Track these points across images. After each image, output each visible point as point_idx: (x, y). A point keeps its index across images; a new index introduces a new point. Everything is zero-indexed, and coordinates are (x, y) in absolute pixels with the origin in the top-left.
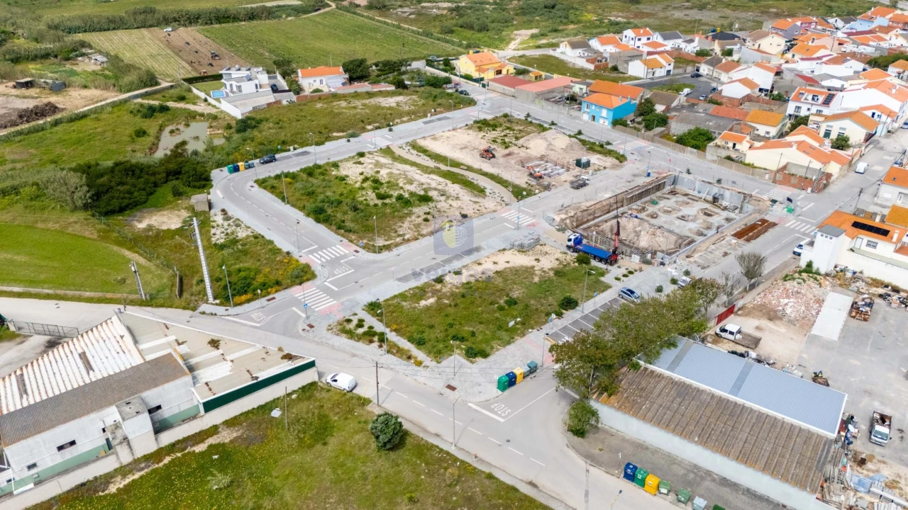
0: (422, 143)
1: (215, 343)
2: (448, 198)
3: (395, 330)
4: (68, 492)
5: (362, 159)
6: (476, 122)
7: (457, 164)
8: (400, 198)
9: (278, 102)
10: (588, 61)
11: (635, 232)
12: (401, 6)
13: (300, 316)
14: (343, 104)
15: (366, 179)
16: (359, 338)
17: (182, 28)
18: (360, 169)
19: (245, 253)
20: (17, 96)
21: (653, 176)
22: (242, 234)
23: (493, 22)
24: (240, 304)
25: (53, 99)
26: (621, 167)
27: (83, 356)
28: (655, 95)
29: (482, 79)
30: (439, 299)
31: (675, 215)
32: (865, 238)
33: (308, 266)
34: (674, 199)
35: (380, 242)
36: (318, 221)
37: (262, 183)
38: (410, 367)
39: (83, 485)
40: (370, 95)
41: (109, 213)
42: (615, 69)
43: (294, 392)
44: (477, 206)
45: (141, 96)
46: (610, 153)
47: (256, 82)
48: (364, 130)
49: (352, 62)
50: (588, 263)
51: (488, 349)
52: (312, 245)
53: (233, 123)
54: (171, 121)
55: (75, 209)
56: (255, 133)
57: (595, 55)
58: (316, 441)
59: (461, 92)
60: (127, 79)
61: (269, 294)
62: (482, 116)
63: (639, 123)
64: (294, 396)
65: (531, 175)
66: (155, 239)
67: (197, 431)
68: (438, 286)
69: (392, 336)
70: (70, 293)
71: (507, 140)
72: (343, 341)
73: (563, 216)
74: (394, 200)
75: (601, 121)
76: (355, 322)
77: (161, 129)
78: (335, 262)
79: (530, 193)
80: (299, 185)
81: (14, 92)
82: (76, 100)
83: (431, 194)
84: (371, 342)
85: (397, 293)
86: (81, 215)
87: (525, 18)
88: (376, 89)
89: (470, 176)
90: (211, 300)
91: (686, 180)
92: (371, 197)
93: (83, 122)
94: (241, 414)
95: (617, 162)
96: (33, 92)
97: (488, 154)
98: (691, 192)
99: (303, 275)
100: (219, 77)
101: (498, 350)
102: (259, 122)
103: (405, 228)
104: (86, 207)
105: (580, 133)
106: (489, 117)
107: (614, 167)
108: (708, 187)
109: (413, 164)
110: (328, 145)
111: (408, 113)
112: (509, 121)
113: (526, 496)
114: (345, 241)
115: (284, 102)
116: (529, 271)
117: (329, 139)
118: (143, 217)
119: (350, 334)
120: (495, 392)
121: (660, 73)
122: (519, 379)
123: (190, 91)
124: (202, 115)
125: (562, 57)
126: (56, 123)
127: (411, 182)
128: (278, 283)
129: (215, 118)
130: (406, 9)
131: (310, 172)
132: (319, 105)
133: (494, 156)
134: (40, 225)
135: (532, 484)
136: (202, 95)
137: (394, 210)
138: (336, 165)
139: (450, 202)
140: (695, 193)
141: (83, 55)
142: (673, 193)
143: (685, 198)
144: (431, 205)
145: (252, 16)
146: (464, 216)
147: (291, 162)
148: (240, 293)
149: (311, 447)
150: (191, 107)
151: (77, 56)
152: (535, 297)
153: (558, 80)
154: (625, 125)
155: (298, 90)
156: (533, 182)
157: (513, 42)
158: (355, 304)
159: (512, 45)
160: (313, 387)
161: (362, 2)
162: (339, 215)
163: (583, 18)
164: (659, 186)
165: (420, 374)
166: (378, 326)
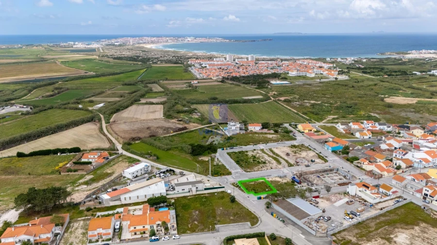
0: (273, 149)
1: (208, 181)
3: (242, 186)
5: (254, 151)
6: (292, 145)
7: (278, 156)
8: (258, 161)
9: (240, 133)
10: (344, 130)
14: (257, 135)
15: (253, 156)
16: (235, 186)
18: (253, 153)
19: (219, 168)
20: (178, 123)
21: (331, 167)
22: (220, 164)
24: (215, 177)
25: (186, 125)
26: (324, 164)
27: (187, 178)
28: (351, 145)
29: (303, 132)
30: (255, 183)
31: (330, 178)
32: (363, 189)
33: (231, 172)
34: (334, 174)
35: (249, 170)
36: (237, 164)
37: (228, 153)
38: (243, 193)
39: (185, 196)
40: (266, 133)
41: (195, 155)
42: (352, 134)
43: (220, 192)
44: (276, 167)
45: (207, 127)
46: (324, 159)
47: (236, 126)
48: (259, 143)
49: (264, 123)
50: (294, 183)
51: (259, 193)
52: (234, 168)
53: (227, 137)
54: (212, 135)
55: (188, 153)
56: (231, 141)
57: (348, 128)
58: (221, 199)
59: (294, 136)
60: (205, 122)
61: (221, 176)
62: (295, 144)
63: (341, 153)
65: (296, 161)
66: (203, 162)
67: (202, 193)
68: (256, 181)
71: (297, 151)
72: (232, 186)
73: (297, 173)
75: (329, 150)
76: (236, 183)
77: (210, 136)
78: (237, 173)
79: (292, 166)
80: (236, 155)
81: (177, 122)
82: (193, 126)
83: (266, 162)
84: (237, 187)
85: (247, 180)
86: (189, 155)
87: (337, 111)
88: (269, 132)
89: (280, 159)
90: (210, 175)
91: (340, 170)
92: (251, 160)
93: (192, 133)
94: (210, 193)
95: (324, 162)
96: (181, 122)
97: (288, 154)
98: (340, 173)
99: (229, 173)
100: (227, 124)
101: (261, 194)
102: (233, 138)
103: (256, 169)
104: (190, 153)
105: (320, 153)
106: (297, 144)
107: (322, 163)
108: (345, 173)
109: (267, 154)
110: (248, 146)
111: (274, 140)
112: (302, 146)
113: (252, 213)
115: (242, 133)
116: (279, 182)
117: (249, 145)
118: (201, 157)
119: (234, 185)
120: (256, 199)
121: (366, 137)
122: (262, 198)
123: (219, 127)
124: (220, 134)
125: (338, 127)
126: (186, 132)
127: (263, 158)
128: (224, 174)
129: (223, 135)
130: (297, 103)
131: (240, 152)
132: (250, 135)
133: (290, 155)
134: (181, 156)
135: (254, 212)
136: (222, 128)
137: (255, 164)
138: (247, 152)
139: (270, 164)
141: (195, 112)
142: (336, 173)
143: (338, 175)
144: (265, 164)
146: (272, 168)
147: (237, 149)
148: (216, 174)
150: (218, 132)
151: (193, 113)
153: (328, 135)
154: (336, 152)
155: (246, 129)
156: (295, 163)
158: (237, 181)
159: (324, 121)
160: (223, 191)
161: (282, 99)
162: (242, 163)
163: (359, 113)
164: (331, 170)
165: (244, 194)
166: (240, 185)
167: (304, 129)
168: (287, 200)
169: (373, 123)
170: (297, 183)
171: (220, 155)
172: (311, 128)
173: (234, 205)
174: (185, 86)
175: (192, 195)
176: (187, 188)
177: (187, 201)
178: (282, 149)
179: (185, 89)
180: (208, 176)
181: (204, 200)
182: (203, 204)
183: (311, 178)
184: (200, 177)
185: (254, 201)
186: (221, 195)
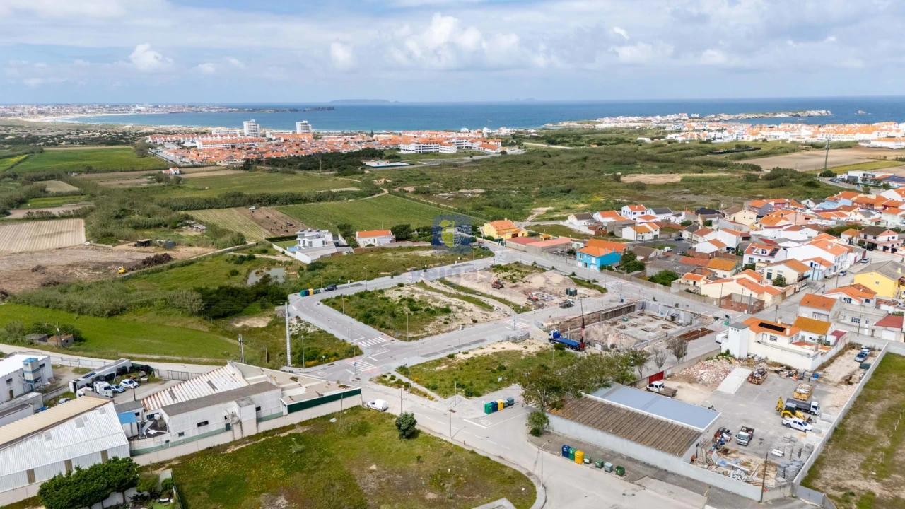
0: (448, 279)
1: (295, 379)
2: (464, 310)
3: (417, 382)
4: (202, 451)
5: (401, 288)
6: (492, 266)
7: (474, 292)
8: (427, 310)
9: (340, 253)
10: (589, 228)
11: (605, 335)
12: (442, 192)
13: (351, 374)
14: (390, 254)
15: (404, 299)
16: (391, 385)
17: (263, 208)
18: (399, 293)
19: (313, 340)
20: (138, 251)
21: (626, 302)
22: (310, 330)
23: (516, 202)
24: (310, 367)
25: (168, 252)
26: (602, 296)
27: (210, 383)
28: (637, 249)
29: (501, 240)
30: (450, 366)
31: (639, 328)
32: (769, 334)
33: (357, 347)
34: (641, 318)
35: (411, 335)
36: (366, 323)
37: (326, 302)
38: (426, 400)
39: (211, 448)
40: (411, 249)
41: (216, 317)
42: (612, 234)
43: (345, 410)
44: (485, 316)
45: (234, 251)
46: (595, 287)
47: (324, 239)
48: (405, 271)
49: (398, 227)
50: (563, 349)
51: (481, 392)
52: (360, 337)
53: (305, 267)
54: (256, 266)
55: (192, 314)
56: (322, 271)
57: (596, 224)
58: (359, 434)
59: (484, 248)
60: (222, 240)
61: (329, 361)
62: (497, 263)
63: (623, 269)
64: (345, 413)
65: (530, 298)
66: (250, 332)
67: (282, 426)
68: (450, 360)
69: (415, 385)
70: (193, 359)
71: (514, 278)
72: (381, 387)
73: (550, 324)
74: (423, 312)
75: (592, 267)
76: (389, 377)
77: (249, 271)
78: (377, 346)
79: (526, 309)
80: (353, 302)
81: (135, 249)
82: (182, 253)
83: (451, 308)
84: (399, 387)
85: (420, 363)
86: (197, 318)
87: (543, 200)
88: (416, 245)
89: (483, 299)
90: (289, 363)
91: (651, 305)
92: (407, 310)
93: (190, 267)
94: (311, 419)
95: (599, 293)
96: (149, 249)
97: (498, 285)
98: (656, 314)
99: (353, 352)
100: (296, 237)
101: (488, 393)
102: (325, 265)
103: (430, 328)
104: (199, 313)
105: (574, 274)
106: (503, 264)
107: (596, 296)
108: (668, 309)
109: (440, 292)
110: (377, 280)
111: (440, 261)
112: (519, 266)
113: (494, 462)
114: (385, 335)
115: (345, 253)
116: (519, 353)
117: (377, 276)
118: (240, 321)
119: (386, 383)
120: (482, 413)
121: (648, 237)
122: (500, 407)
123: (271, 247)
124: (280, 262)
125: (570, 226)
126: (172, 267)
127: (437, 301)
128: (336, 355)
129: (290, 264)
130: (446, 194)
131: (361, 295)
132: (371, 255)
133: (503, 287)
134: (168, 324)
135: (500, 457)
136: (281, 250)
137: (423, 317)
138: (381, 291)
139: (465, 313)
140: (659, 315)
141: (187, 225)
142: (642, 314)
143: (651, 318)
144: (451, 314)
145: (320, 199)
146: (475, 321)
147: (349, 289)
148: (310, 359)
149: (355, 436)
150: (272, 257)
151: (182, 225)
152: (520, 367)
153: (562, 240)
154: (610, 269)
155: (356, 246)
156: (531, 303)
157: (531, 216)
158: (391, 367)
159: (530, 218)
160: (358, 408)
161: (410, 189)
162: (382, 319)
163: (593, 200)
164: (630, 309)
165: (432, 404)
166: (405, 380)
167: (499, 232)
168: (590, 396)
169: (644, 210)
170: (572, 347)
171: (299, 307)
172: (515, 230)
173: (416, 446)
174: (145, 180)
175: (243, 440)
176: (216, 416)
177: (226, 466)
178: (473, 275)
179: (144, 185)
180: (284, 368)
181: (296, 448)
182: (295, 465)
183: (596, 333)
185: (476, 420)
186: (353, 420)
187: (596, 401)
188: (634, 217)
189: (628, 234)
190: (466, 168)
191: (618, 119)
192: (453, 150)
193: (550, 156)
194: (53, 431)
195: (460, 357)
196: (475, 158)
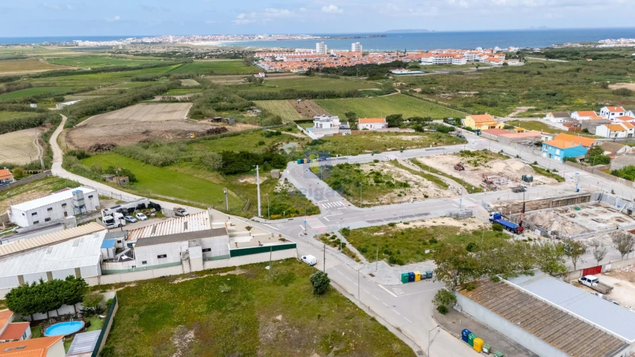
0: (419, 160)
1: (249, 228)
2: (420, 186)
3: (352, 243)
4: (156, 279)
5: (375, 164)
6: (461, 152)
7: (436, 172)
8: (388, 183)
9: (340, 134)
10: (564, 125)
11: (550, 221)
12: (444, 93)
13: (302, 229)
14: (379, 137)
15: (373, 173)
16: (329, 243)
17: (307, 100)
18: (372, 168)
19: (288, 198)
20: (211, 125)
21: (581, 192)
22: (291, 190)
23: (503, 101)
24: (274, 219)
25: (227, 126)
26: (558, 184)
27: (186, 223)
28: (606, 145)
29: (478, 131)
30: (387, 233)
31: (590, 217)
33: (317, 207)
34: (596, 208)
35: (365, 202)
36: (334, 189)
37: (312, 170)
38: (352, 262)
39: (164, 277)
40: (397, 134)
41: (228, 174)
42: (586, 131)
43: (282, 260)
44: (438, 193)
46: (553, 176)
47: (332, 123)
48: (385, 150)
49: (392, 116)
50: (501, 230)
51: (404, 261)
52: (324, 200)
53: (311, 142)
54: (280, 140)
55: (214, 170)
56: (320, 146)
57: (572, 122)
58: (283, 284)
59: (460, 137)
60: (266, 121)
61: (290, 217)
62: (467, 149)
63: (588, 162)
64: (280, 262)
65: (485, 181)
66: (246, 187)
67: (225, 266)
68: (390, 228)
69: (349, 246)
70: (195, 203)
71: (478, 162)
72: (321, 244)
73: (498, 205)
74: (385, 184)
75: (556, 158)
76: (331, 235)
78: (334, 209)
79: (476, 190)
80: (332, 171)
81: (210, 123)
82: (237, 128)
83: (409, 183)
84: (335, 246)
85: (362, 227)
86: (216, 173)
87: (528, 101)
88: (402, 131)
89: (442, 178)
90: (260, 214)
91: (608, 197)
92: (372, 181)
93: (237, 137)
94: (251, 264)
95: (556, 181)
96: (217, 123)
97: (459, 167)
98: (612, 206)
99: (313, 211)
100: (313, 120)
101: (412, 263)
102: (325, 142)
103: (385, 198)
104: (219, 170)
105: (536, 163)
106: (472, 150)
107: (552, 184)
108: (625, 203)
109: (408, 169)
110: (360, 156)
111: (417, 144)
112: (486, 153)
113: (390, 333)
114: (345, 200)
115: (344, 134)
116: (456, 229)
117: (361, 153)
118: (244, 178)
119: (326, 241)
120: (398, 281)
121: (621, 135)
122: (417, 278)
123: (296, 127)
124: (297, 138)
125: (546, 122)
127: (399, 176)
128: (297, 212)
129: (303, 140)
130: (447, 95)
131: (341, 167)
132: (363, 137)
133: (463, 169)
134: (195, 175)
135: (398, 329)
136: (301, 129)
137: (382, 188)
138: (358, 165)
139: (420, 188)
140: (616, 207)
141: (251, 109)
142: (597, 205)
143: (605, 210)
144: (407, 189)
145: (348, 95)
146: (426, 197)
147: (335, 162)
148: (275, 214)
149: (279, 285)
150: (293, 134)
151: (247, 110)
152: (451, 243)
153: (534, 133)
154: (573, 160)
155: (355, 128)
156: (485, 185)
157: (513, 113)
158: (335, 229)
159: (511, 115)
160: (293, 259)
161: (418, 90)
162: (347, 187)
163: (576, 102)
164: (584, 199)
165: (358, 266)
166: (343, 240)
167: (478, 123)
168: (507, 282)
169: (623, 111)
170: (511, 230)
171: (293, 173)
172: (493, 123)
173: (325, 305)
174: (243, 80)
175: (191, 274)
176: (173, 251)
177: (166, 294)
178: (441, 158)
179: (241, 83)
180: (255, 218)
181: (224, 288)
182: (217, 304)
183: (541, 218)
184: (221, 221)
185: (390, 287)
186: (284, 270)
187: (512, 288)
188: (611, 117)
189: (602, 131)
190: (470, 75)
191: (618, 40)
192: (463, 62)
193: (546, 67)
194: (55, 247)
195: (401, 226)
196: (480, 68)
